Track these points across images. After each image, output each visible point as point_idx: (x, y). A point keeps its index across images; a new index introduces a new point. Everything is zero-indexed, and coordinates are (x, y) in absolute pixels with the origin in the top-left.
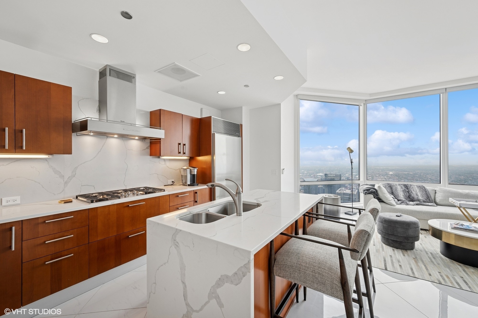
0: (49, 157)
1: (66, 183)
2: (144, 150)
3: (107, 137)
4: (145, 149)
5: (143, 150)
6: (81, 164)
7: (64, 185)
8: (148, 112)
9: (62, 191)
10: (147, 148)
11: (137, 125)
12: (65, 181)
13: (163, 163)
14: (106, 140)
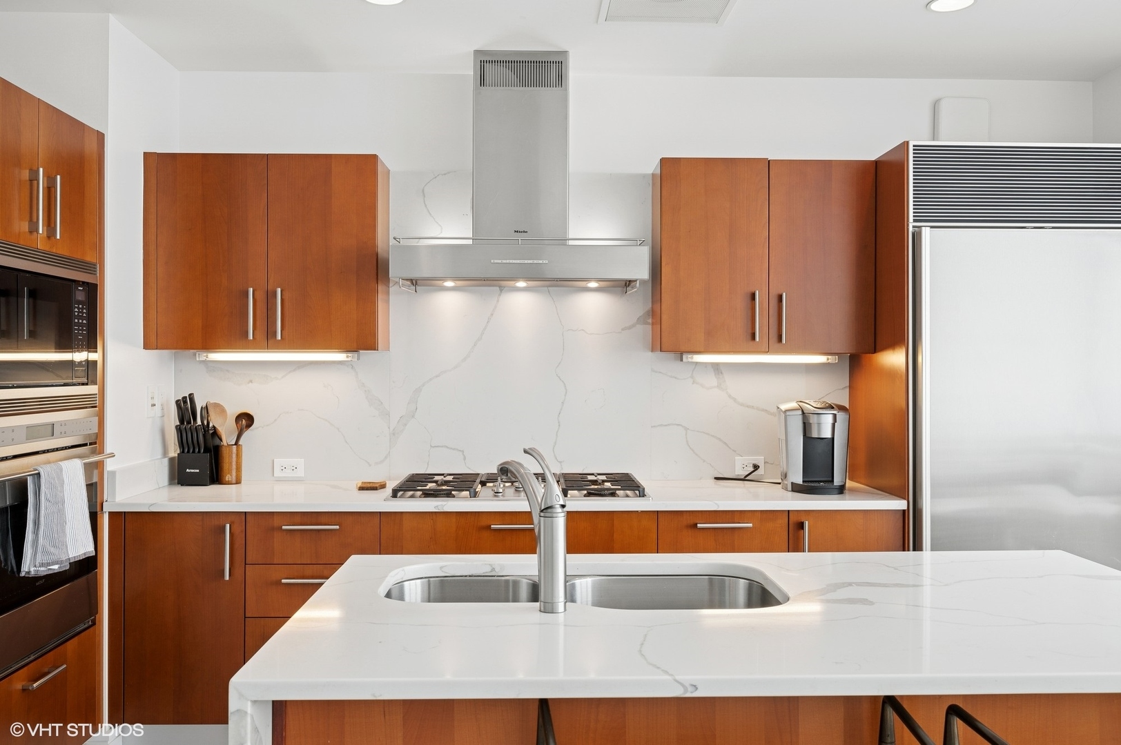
0: (347, 357)
1: (394, 434)
2: (630, 328)
3: (501, 288)
4: (633, 326)
5: (623, 329)
6: (431, 380)
7: (390, 439)
8: (644, 176)
9: (386, 457)
10: (642, 320)
11: (571, 243)
12: (392, 429)
13: (711, 380)
14: (498, 301)
